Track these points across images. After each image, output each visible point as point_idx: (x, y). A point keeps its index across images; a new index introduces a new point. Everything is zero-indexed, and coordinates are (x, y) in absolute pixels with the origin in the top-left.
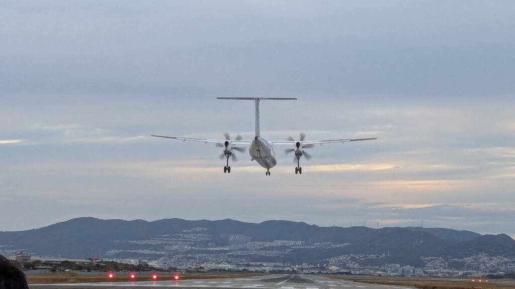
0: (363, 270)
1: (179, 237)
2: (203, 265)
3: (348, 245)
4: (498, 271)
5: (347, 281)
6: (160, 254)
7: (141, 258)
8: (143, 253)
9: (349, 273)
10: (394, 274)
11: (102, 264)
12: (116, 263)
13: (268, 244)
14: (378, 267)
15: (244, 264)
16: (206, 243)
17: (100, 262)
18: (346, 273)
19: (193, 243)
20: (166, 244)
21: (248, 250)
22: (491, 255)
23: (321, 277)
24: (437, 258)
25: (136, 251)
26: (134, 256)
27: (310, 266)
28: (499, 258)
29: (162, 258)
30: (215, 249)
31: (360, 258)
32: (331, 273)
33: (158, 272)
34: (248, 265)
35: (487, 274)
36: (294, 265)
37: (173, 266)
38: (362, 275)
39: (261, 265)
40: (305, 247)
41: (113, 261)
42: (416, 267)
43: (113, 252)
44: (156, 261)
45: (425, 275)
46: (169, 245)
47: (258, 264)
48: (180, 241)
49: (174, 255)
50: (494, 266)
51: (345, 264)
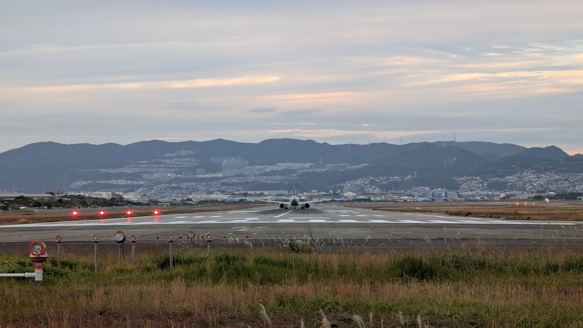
0: (384, 195)
1: (161, 163)
2: (190, 197)
3: (366, 166)
4: (547, 191)
5: (366, 210)
6: (138, 185)
7: (115, 190)
8: (117, 184)
9: (369, 200)
10: (423, 199)
11: (66, 199)
12: (84, 197)
13: (269, 169)
14: (403, 191)
15: (240, 194)
16: (193, 170)
17: (63, 197)
18: (365, 200)
19: (177, 170)
20: (145, 172)
21: (245, 176)
22: (539, 172)
23: (334, 206)
24: (474, 178)
25: (108, 181)
26: (106, 187)
27: (322, 193)
28: (548, 175)
29: (140, 190)
30: (204, 176)
31: (381, 181)
32: (347, 201)
33: (135, 206)
34: (246, 195)
35: (534, 195)
36: (302, 192)
37: (154, 198)
38: (384, 201)
39: (262, 195)
40: (315, 170)
41: (80, 195)
42: (449, 190)
43: (80, 183)
44: (133, 193)
45: (460, 199)
46: (149, 173)
47: (258, 192)
48: (162, 167)
49: (155, 185)
50: (542, 186)
51: (362, 189)
